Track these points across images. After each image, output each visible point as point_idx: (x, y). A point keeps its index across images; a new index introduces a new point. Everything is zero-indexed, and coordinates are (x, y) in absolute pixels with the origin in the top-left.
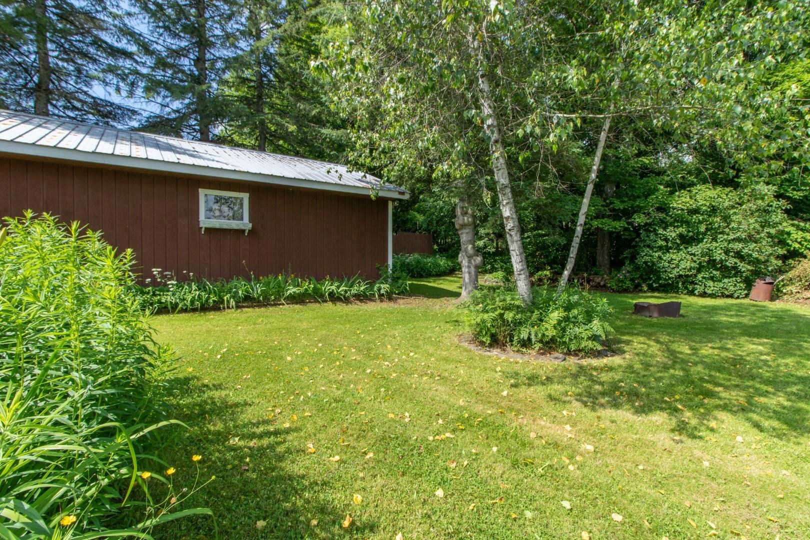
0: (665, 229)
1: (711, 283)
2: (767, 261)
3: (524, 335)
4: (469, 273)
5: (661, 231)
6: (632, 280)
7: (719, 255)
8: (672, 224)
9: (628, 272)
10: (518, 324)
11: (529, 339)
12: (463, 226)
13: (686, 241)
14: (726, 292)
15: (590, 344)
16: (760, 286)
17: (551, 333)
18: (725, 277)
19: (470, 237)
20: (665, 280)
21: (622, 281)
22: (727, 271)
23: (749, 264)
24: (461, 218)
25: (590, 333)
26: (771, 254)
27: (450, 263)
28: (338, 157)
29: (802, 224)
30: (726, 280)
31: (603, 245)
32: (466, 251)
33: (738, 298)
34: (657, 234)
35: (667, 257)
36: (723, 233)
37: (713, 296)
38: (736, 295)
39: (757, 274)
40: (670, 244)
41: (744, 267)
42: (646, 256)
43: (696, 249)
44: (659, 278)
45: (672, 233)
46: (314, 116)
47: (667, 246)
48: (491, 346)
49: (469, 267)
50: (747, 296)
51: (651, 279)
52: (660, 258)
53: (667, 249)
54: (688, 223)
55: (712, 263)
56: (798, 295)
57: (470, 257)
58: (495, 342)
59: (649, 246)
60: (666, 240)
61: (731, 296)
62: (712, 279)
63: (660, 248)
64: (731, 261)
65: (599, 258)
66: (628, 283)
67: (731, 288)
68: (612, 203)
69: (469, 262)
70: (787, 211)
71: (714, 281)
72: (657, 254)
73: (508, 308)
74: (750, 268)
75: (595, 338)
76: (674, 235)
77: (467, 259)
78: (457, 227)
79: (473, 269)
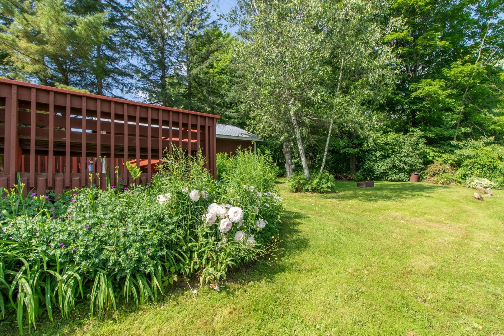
0: (375, 152)
1: (394, 175)
2: (416, 165)
3: (306, 188)
4: (289, 172)
5: (374, 153)
6: (363, 175)
7: (397, 163)
8: (378, 150)
9: (362, 172)
10: (304, 184)
11: (308, 189)
12: (286, 152)
13: (385, 157)
14: (400, 179)
15: (327, 189)
16: (413, 176)
17: (314, 186)
18: (400, 172)
19: (290, 157)
20: (376, 175)
21: (359, 176)
22: (401, 170)
23: (408, 166)
24: (286, 149)
25: (327, 186)
26: (418, 162)
27: (281, 171)
28: (228, 121)
29: (434, 149)
30: (401, 174)
31: (353, 160)
32: (288, 163)
33: (405, 181)
34: (372, 155)
35: (377, 164)
36: (399, 153)
37: (395, 181)
38: (404, 180)
39: (412, 171)
40: (378, 159)
41: (406, 168)
42: (368, 164)
43: (388, 161)
44: (374, 174)
45: (378, 154)
46: (218, 103)
47: (376, 160)
48: (296, 192)
49: (289, 169)
50: (409, 180)
51: (370, 175)
52: (374, 165)
53: (376, 161)
54: (385, 149)
55: (395, 167)
56: (429, 179)
57: (290, 165)
58: (297, 190)
59: (369, 160)
60: (376, 157)
61: (402, 181)
62: (395, 173)
63: (374, 161)
64: (402, 165)
65: (351, 167)
66: (361, 177)
67: (403, 177)
68: (353, 141)
69: (289, 167)
70: (425, 143)
71: (396, 175)
72: (372, 163)
73: (302, 179)
74: (408, 168)
75: (328, 187)
76: (379, 155)
77: (288, 166)
78: (284, 153)
79: (291, 170)
